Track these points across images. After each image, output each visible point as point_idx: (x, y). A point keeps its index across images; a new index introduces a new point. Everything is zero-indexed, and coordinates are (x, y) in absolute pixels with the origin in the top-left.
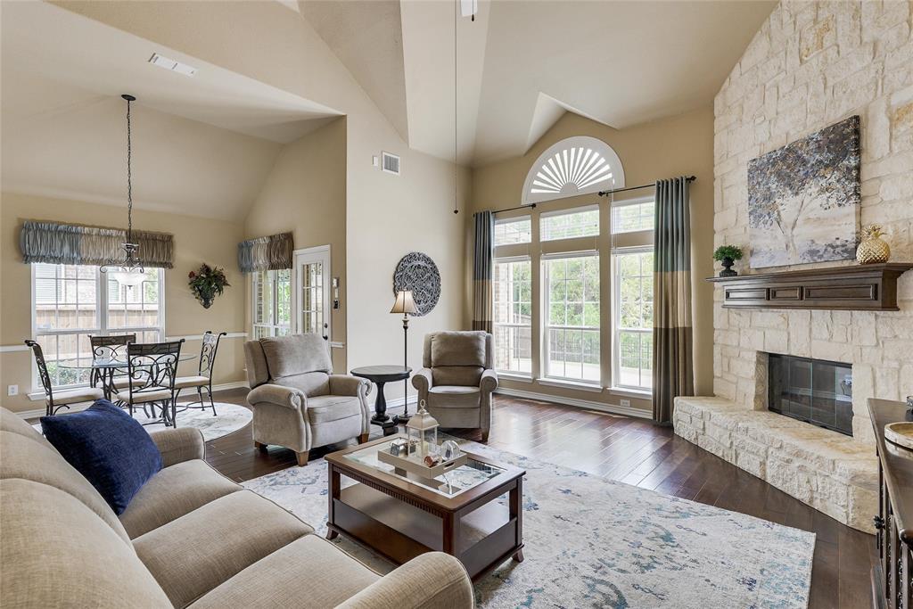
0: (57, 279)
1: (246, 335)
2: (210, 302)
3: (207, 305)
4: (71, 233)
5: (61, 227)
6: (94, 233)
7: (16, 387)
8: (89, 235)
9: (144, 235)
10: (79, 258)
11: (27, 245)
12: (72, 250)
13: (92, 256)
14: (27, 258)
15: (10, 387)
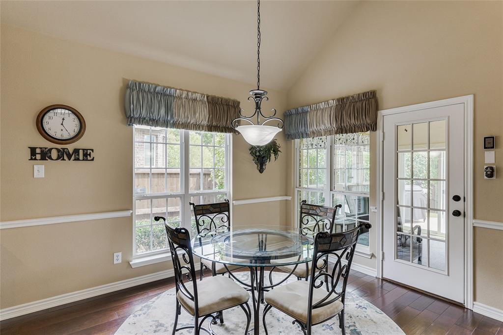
0: (151, 143)
1: (289, 198)
2: (264, 167)
3: (261, 170)
4: (165, 95)
5: (158, 89)
6: (183, 96)
7: (120, 254)
8: (180, 98)
9: (220, 100)
10: (172, 122)
11: (132, 106)
12: (167, 113)
13: (182, 120)
14: (130, 119)
15: (115, 254)
